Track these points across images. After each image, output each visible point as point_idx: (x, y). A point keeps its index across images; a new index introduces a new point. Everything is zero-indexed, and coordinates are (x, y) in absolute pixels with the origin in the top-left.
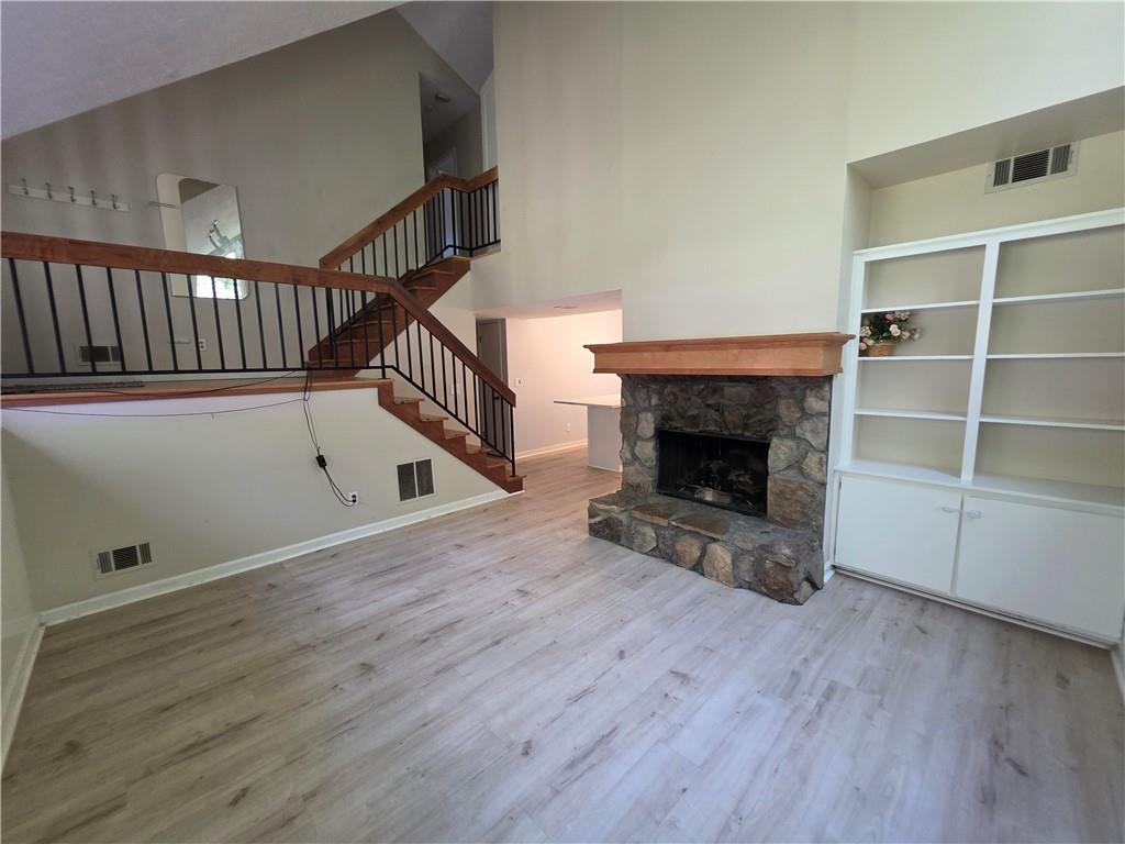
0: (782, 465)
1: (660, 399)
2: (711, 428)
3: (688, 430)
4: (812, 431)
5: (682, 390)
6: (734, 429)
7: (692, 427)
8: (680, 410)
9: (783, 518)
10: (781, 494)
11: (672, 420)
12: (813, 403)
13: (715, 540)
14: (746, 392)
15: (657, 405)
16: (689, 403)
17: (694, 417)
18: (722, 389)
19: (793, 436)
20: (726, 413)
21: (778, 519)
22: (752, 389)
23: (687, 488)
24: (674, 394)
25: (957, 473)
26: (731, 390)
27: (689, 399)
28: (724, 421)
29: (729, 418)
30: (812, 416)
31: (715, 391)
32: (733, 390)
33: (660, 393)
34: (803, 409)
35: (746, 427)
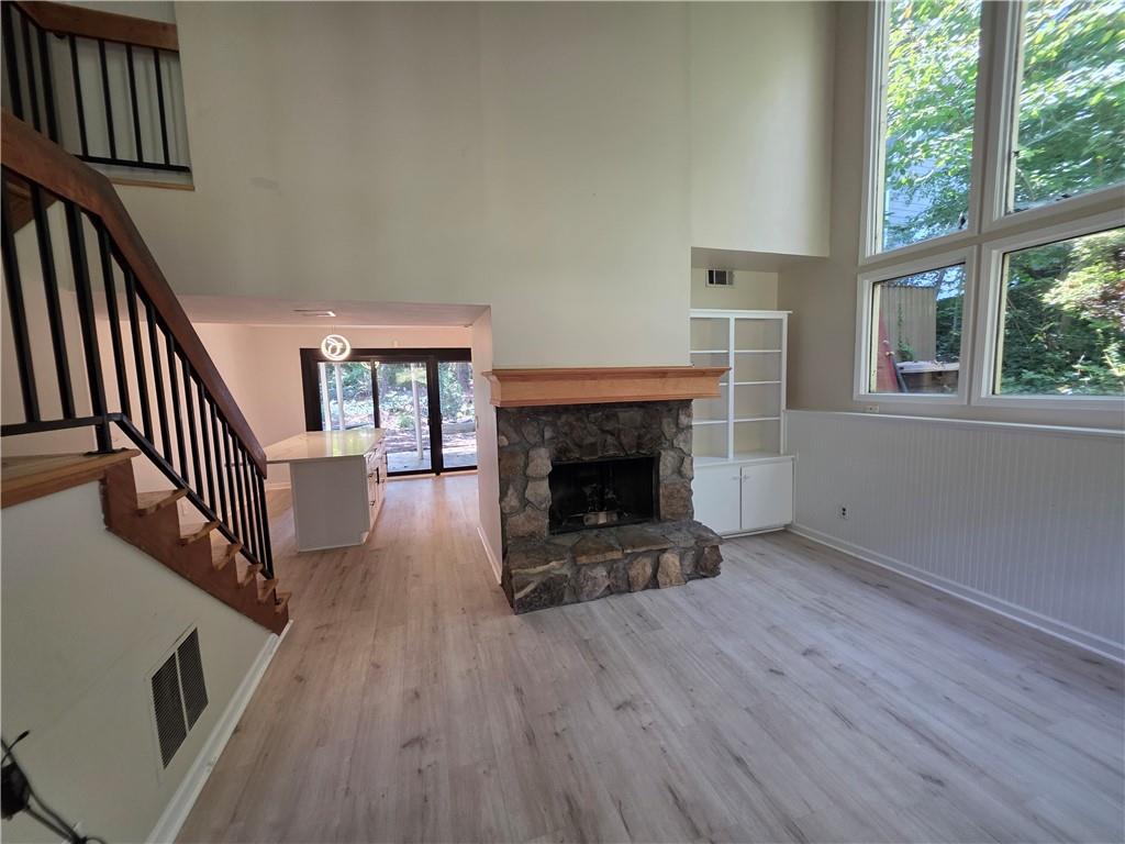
0: (669, 472)
1: (554, 431)
2: (611, 453)
3: (586, 459)
4: (684, 441)
5: (578, 420)
6: (630, 450)
7: (591, 455)
8: (577, 440)
9: (673, 514)
10: (671, 495)
11: (569, 452)
12: (683, 420)
13: (664, 551)
14: (637, 416)
15: (553, 438)
16: (585, 432)
17: (593, 445)
18: (615, 415)
19: (672, 447)
20: (622, 437)
21: (669, 517)
22: (641, 412)
23: (570, 520)
24: (570, 425)
25: (727, 457)
26: (623, 415)
27: (585, 428)
28: (621, 444)
29: (624, 440)
30: (683, 429)
31: (608, 418)
32: (627, 414)
33: (553, 425)
34: (677, 425)
35: (639, 446)
